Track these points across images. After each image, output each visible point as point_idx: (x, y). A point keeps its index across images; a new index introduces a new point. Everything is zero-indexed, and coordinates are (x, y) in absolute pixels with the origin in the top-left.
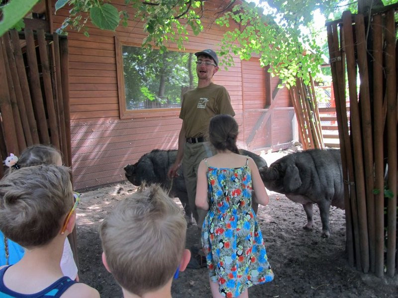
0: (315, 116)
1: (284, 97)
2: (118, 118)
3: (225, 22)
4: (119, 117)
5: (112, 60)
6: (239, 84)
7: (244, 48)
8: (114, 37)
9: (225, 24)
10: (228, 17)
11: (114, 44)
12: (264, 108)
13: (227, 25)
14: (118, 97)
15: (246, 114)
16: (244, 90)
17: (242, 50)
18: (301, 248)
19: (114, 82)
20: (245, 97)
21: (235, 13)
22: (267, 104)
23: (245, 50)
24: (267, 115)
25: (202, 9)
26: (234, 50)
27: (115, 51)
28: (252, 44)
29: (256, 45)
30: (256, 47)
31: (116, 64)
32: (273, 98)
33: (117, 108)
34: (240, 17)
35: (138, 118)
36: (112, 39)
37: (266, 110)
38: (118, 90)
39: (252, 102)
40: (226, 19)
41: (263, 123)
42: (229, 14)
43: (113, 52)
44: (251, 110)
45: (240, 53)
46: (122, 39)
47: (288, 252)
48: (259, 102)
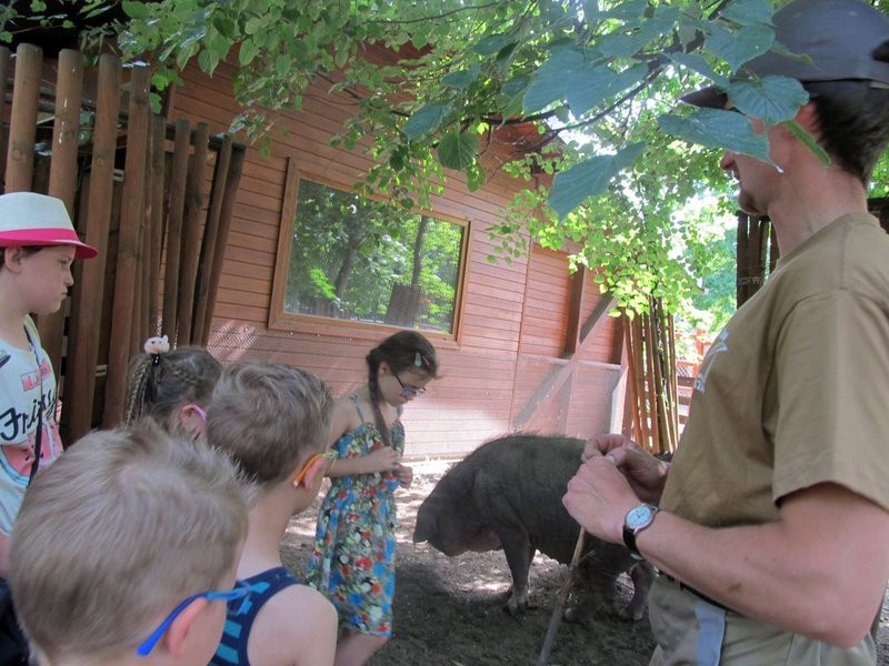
0: (668, 388)
1: (602, 341)
2: (263, 325)
3: (522, 170)
4: (267, 323)
5: (275, 204)
6: (519, 298)
7: (552, 225)
8: (288, 159)
9: (522, 175)
10: (530, 162)
11: (286, 172)
12: (560, 357)
13: (527, 177)
14: (272, 281)
15: (523, 364)
16: (527, 312)
17: (547, 230)
18: (628, 653)
19: (271, 249)
20: (524, 328)
21: (545, 157)
22: (567, 349)
23: (552, 230)
24: (564, 374)
25: (489, 138)
26: (531, 226)
27: (284, 186)
28: (569, 221)
29: (577, 225)
30: (575, 227)
31: (281, 213)
32: (582, 339)
33: (265, 304)
34: (554, 165)
35: (302, 333)
36: (284, 162)
37: (564, 361)
38: (274, 268)
39: (538, 340)
40: (525, 165)
41: (554, 388)
42: (532, 157)
43: (279, 188)
44: (534, 356)
45: (541, 233)
46: (303, 166)
47: (601, 659)
48: (551, 343)
